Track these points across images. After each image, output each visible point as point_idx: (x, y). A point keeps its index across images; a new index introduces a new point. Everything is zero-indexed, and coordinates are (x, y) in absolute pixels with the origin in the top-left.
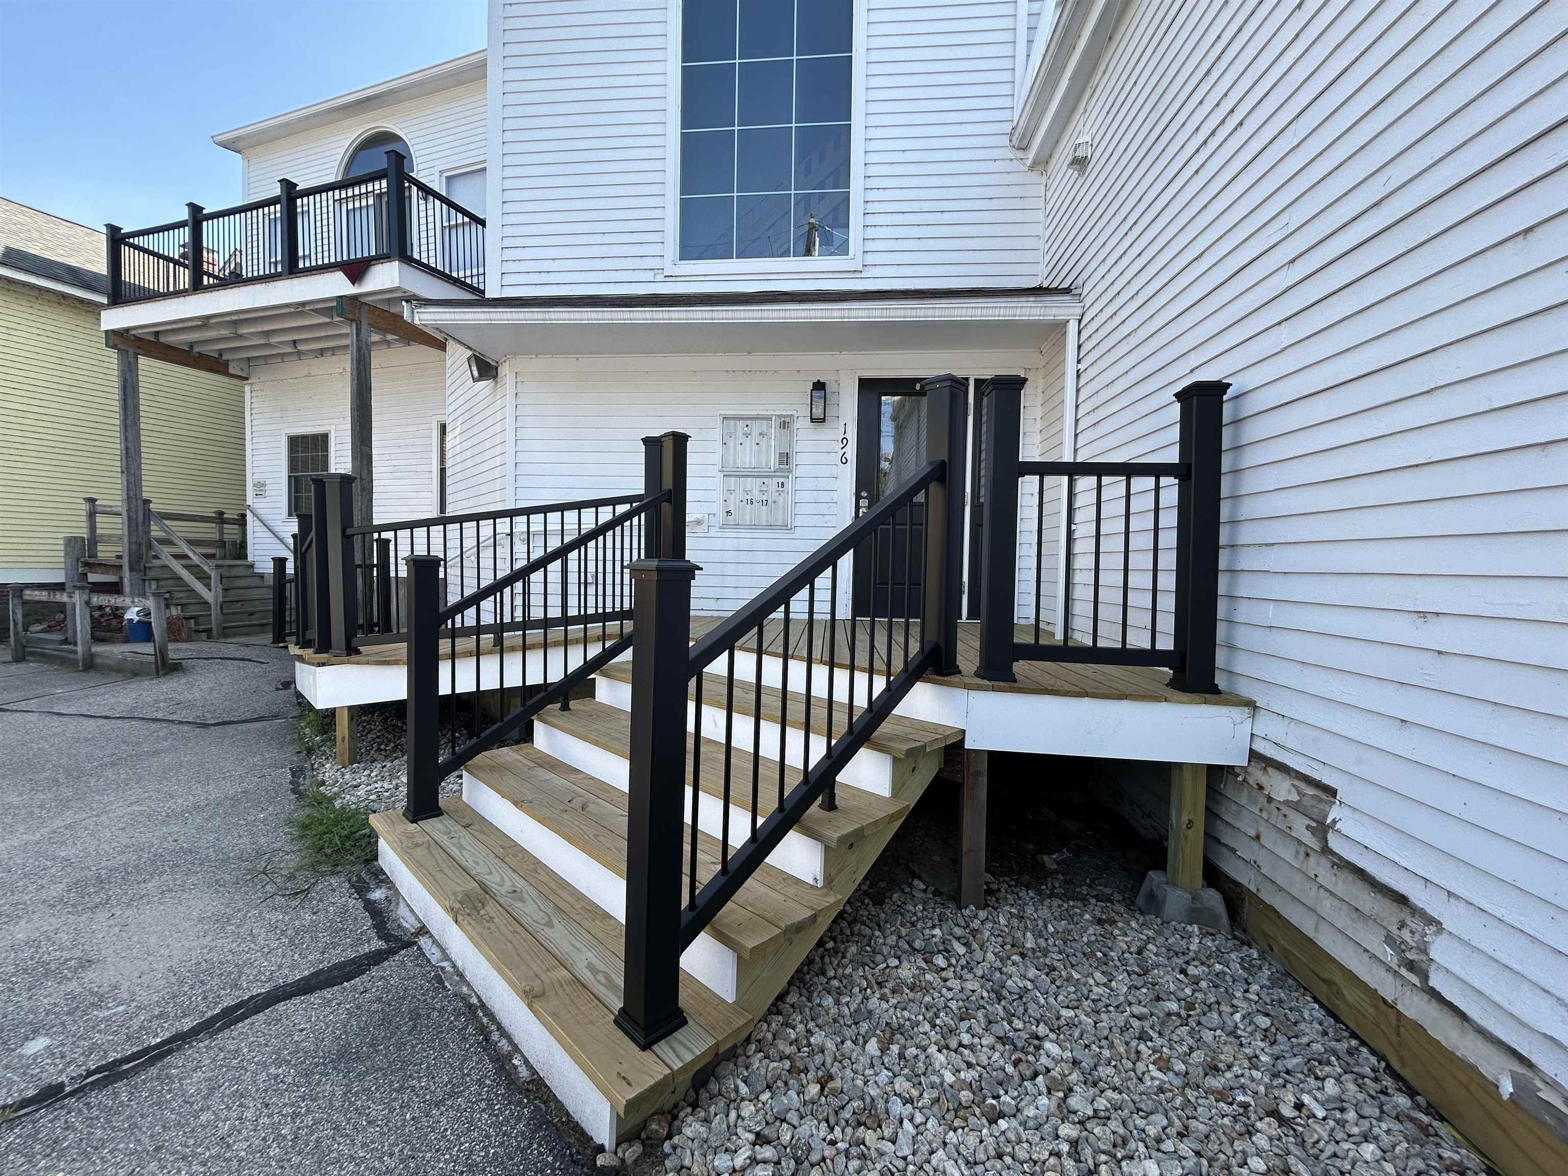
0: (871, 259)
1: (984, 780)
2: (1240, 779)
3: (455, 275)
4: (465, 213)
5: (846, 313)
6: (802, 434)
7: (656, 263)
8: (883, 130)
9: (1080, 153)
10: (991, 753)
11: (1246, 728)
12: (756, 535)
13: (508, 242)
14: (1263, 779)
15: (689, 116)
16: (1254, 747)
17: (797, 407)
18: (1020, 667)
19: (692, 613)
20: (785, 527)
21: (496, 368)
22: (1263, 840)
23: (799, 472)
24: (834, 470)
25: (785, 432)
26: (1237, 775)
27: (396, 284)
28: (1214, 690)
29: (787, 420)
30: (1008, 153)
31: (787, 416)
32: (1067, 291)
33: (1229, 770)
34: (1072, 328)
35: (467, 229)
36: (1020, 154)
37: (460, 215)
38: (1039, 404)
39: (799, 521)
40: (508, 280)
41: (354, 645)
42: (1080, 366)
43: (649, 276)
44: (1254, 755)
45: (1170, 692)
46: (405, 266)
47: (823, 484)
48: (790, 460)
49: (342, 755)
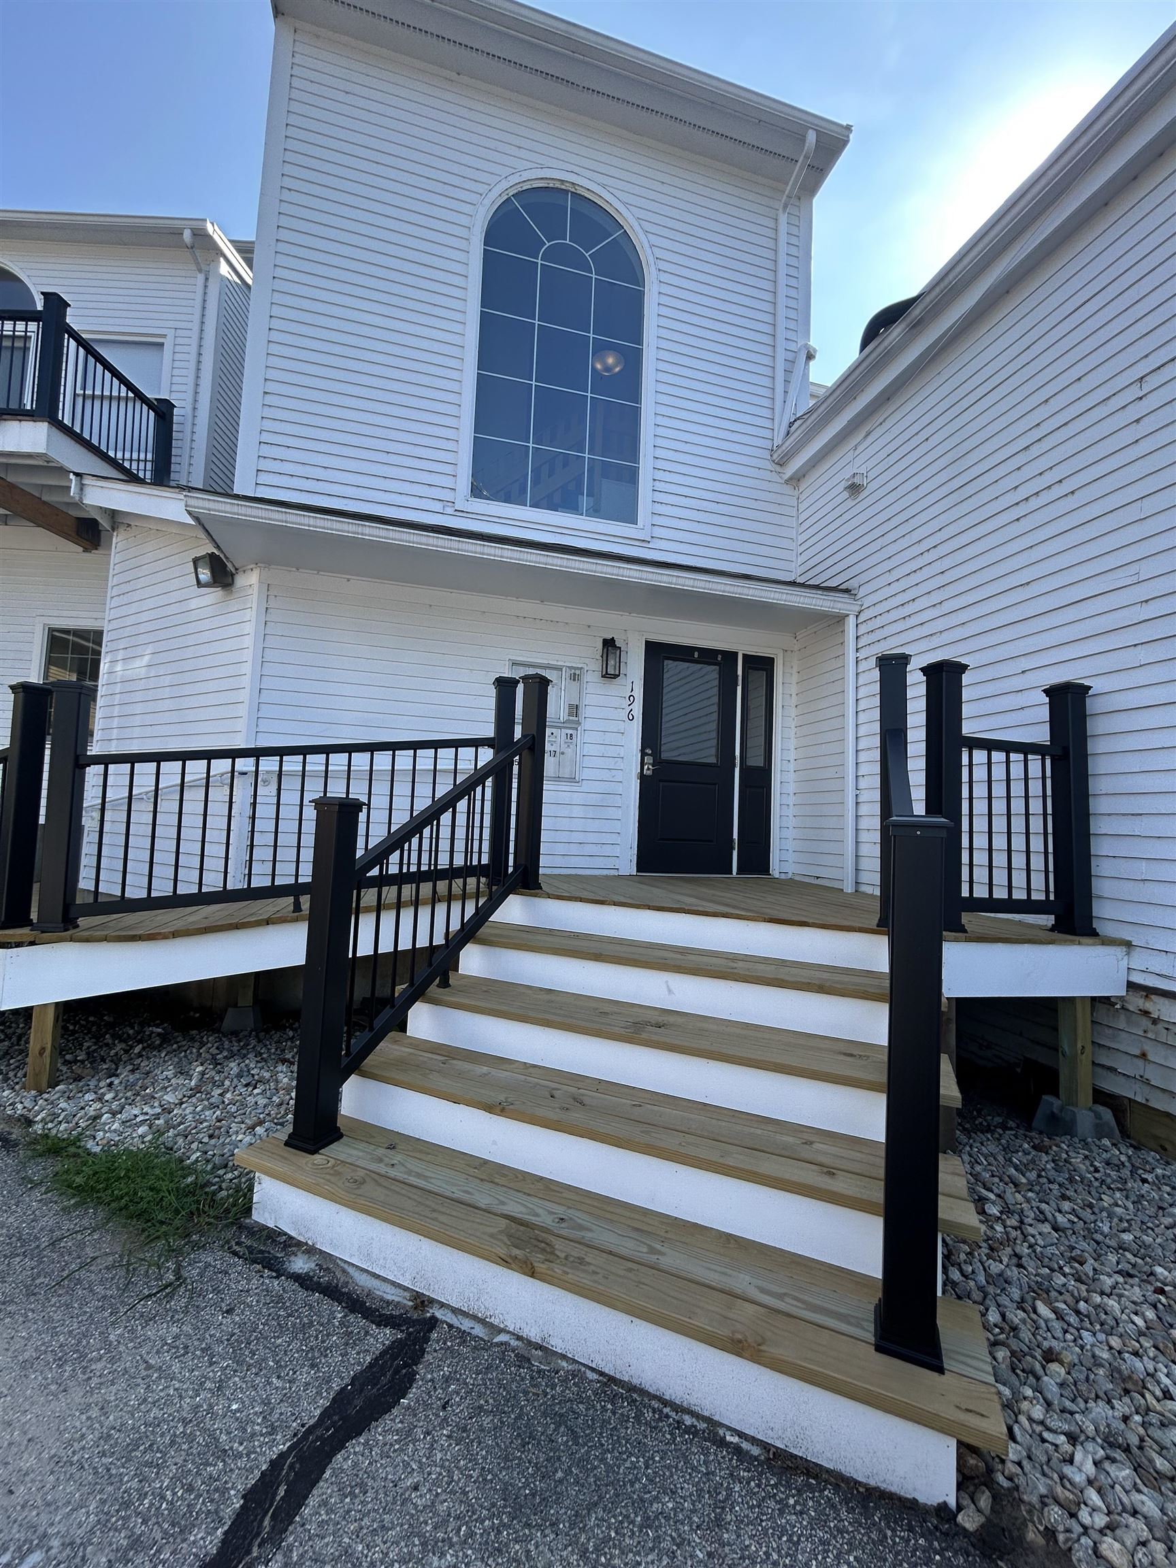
0: (658, 532)
1: (953, 1027)
2: (1118, 1006)
3: (111, 454)
4: (130, 387)
5: (674, 580)
6: (590, 688)
7: (448, 495)
8: (668, 419)
9: (857, 480)
10: (957, 999)
11: (1124, 964)
12: (560, 788)
13: (266, 437)
14: (1148, 1006)
15: (485, 359)
16: (1131, 979)
17: (587, 661)
18: (966, 918)
19: (541, 871)
20: (572, 780)
21: (232, 575)
22: (1151, 1057)
23: (587, 724)
24: (621, 726)
25: (576, 684)
26: (1113, 1004)
27: (41, 449)
28: (1093, 933)
29: (578, 672)
30: (770, 466)
31: (578, 668)
32: (847, 591)
33: (1106, 1001)
34: (851, 621)
35: (130, 405)
36: (778, 468)
37: (123, 388)
38: (794, 683)
39: (586, 774)
40: (263, 478)
41: (72, 916)
42: (858, 655)
43: (438, 507)
44: (1131, 986)
45: (1056, 935)
46: (54, 430)
47: (609, 738)
48: (580, 712)
49: (37, 1075)
